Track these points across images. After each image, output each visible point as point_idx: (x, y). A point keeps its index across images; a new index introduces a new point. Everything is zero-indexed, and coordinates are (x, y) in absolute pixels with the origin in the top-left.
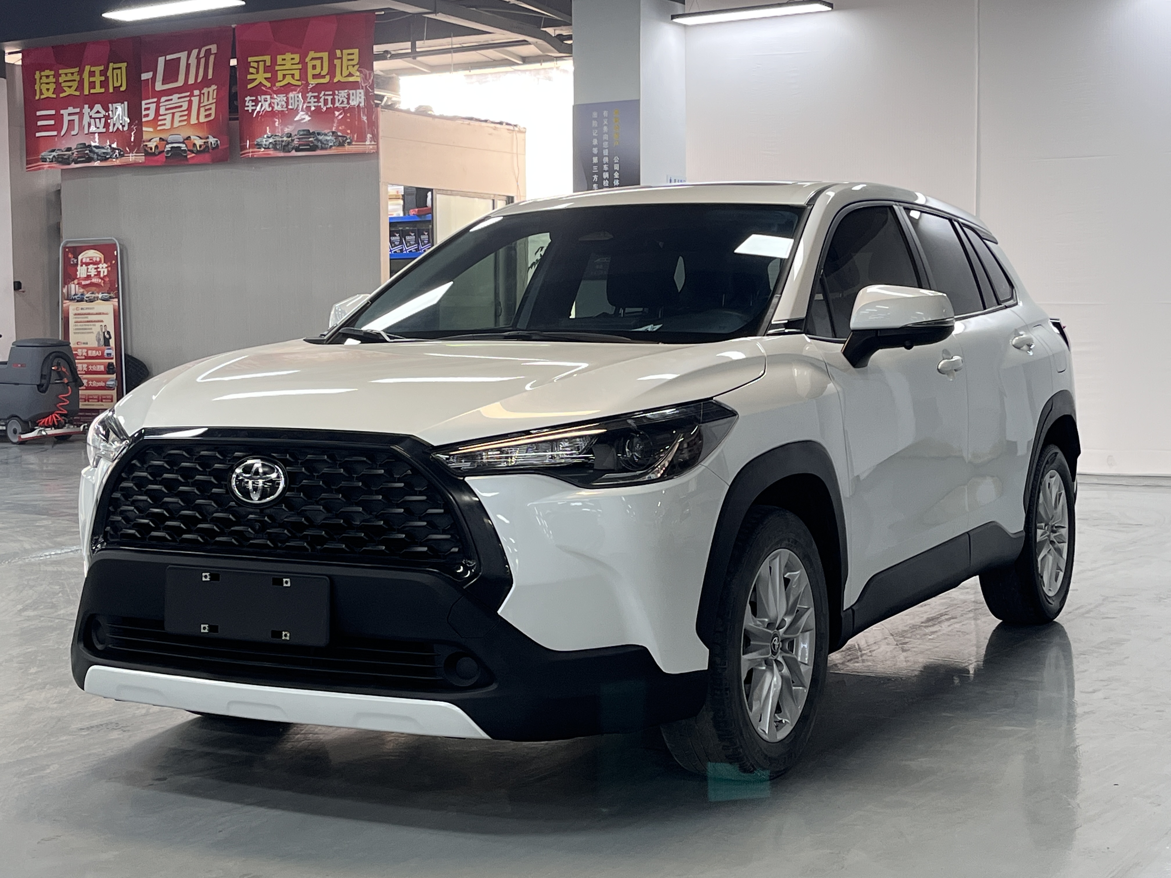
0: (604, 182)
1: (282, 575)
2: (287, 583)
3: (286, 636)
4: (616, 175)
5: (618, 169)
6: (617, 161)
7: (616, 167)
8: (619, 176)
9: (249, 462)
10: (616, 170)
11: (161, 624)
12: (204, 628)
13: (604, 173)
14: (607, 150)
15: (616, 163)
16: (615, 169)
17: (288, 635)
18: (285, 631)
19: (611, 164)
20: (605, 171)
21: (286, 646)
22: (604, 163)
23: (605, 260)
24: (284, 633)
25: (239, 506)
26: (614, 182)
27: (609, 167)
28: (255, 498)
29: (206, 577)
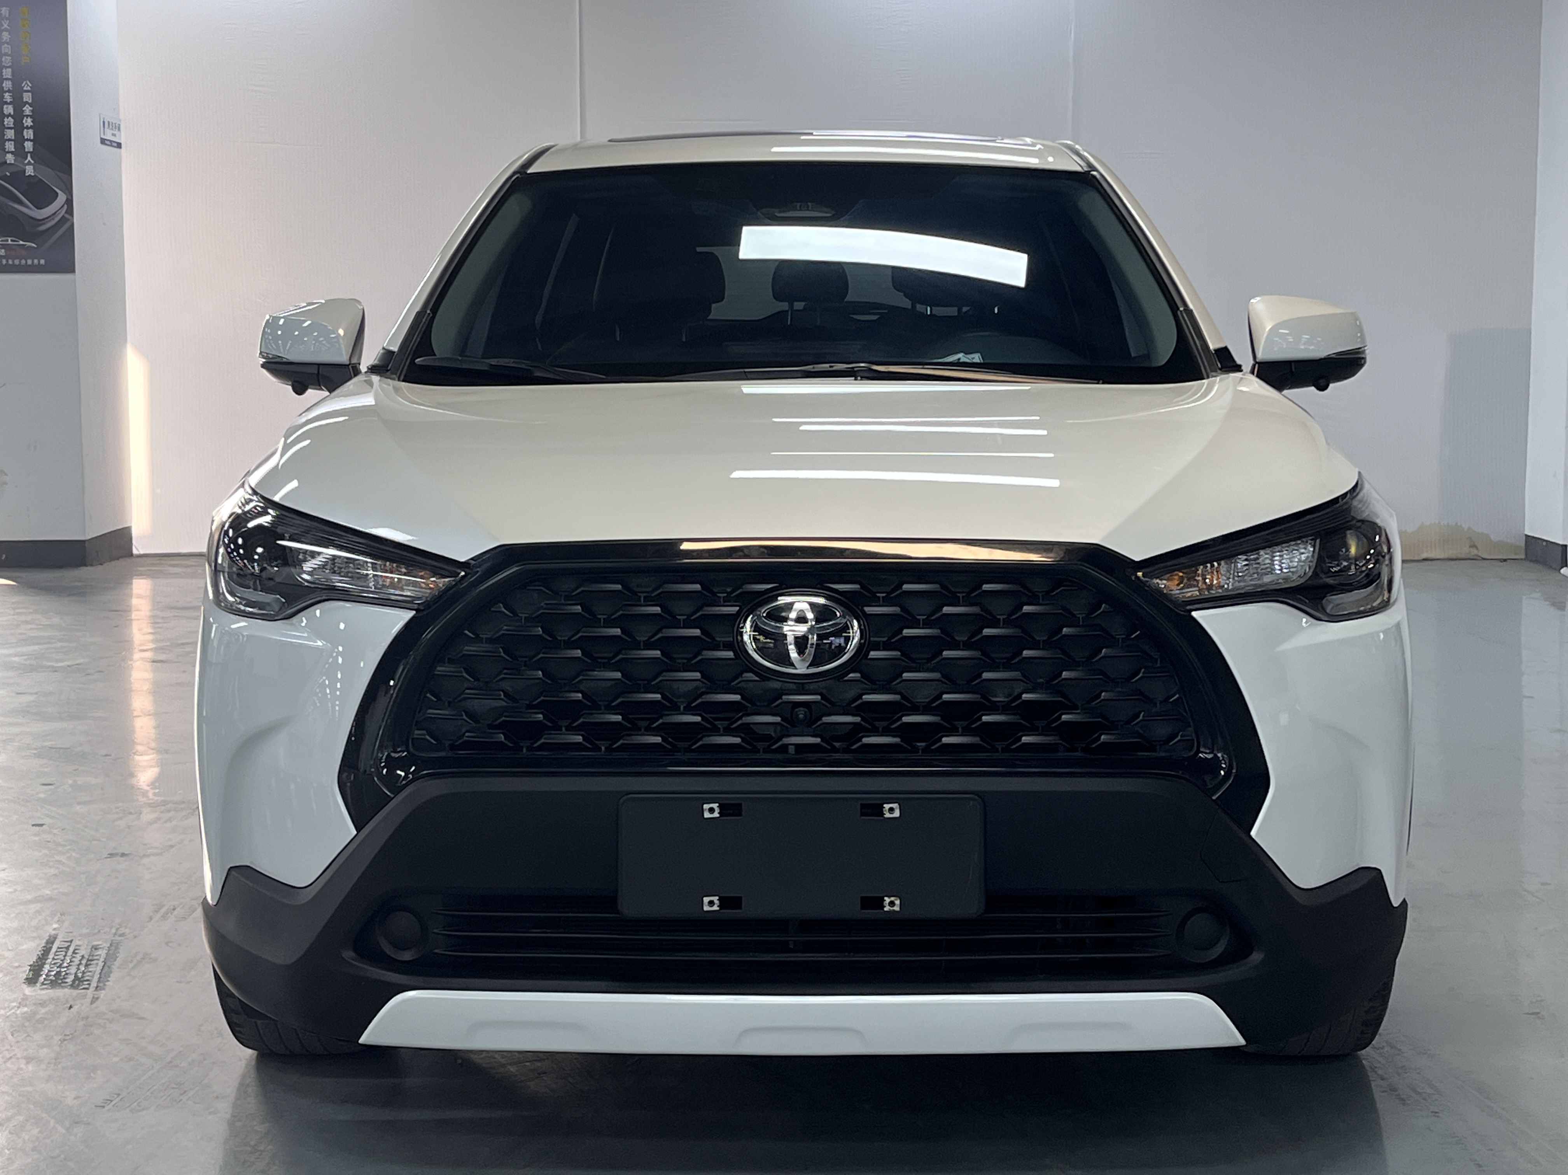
0: (6, 119)
1: (880, 799)
2: (892, 811)
3: (892, 904)
4: (27, 110)
5: (30, 101)
6: (29, 88)
7: (27, 97)
8: (32, 111)
9: (783, 600)
10: (27, 103)
11: (609, 901)
12: (711, 903)
13: (5, 106)
14: (9, 70)
15: (27, 91)
16: (25, 100)
17: (898, 902)
18: (889, 897)
19: (17, 93)
20: (6, 103)
21: (893, 922)
22: (5, 89)
23: (10, 242)
24: (887, 900)
25: (764, 679)
26: (24, 121)
27: (13, 97)
28: (800, 665)
29: (711, 811)
